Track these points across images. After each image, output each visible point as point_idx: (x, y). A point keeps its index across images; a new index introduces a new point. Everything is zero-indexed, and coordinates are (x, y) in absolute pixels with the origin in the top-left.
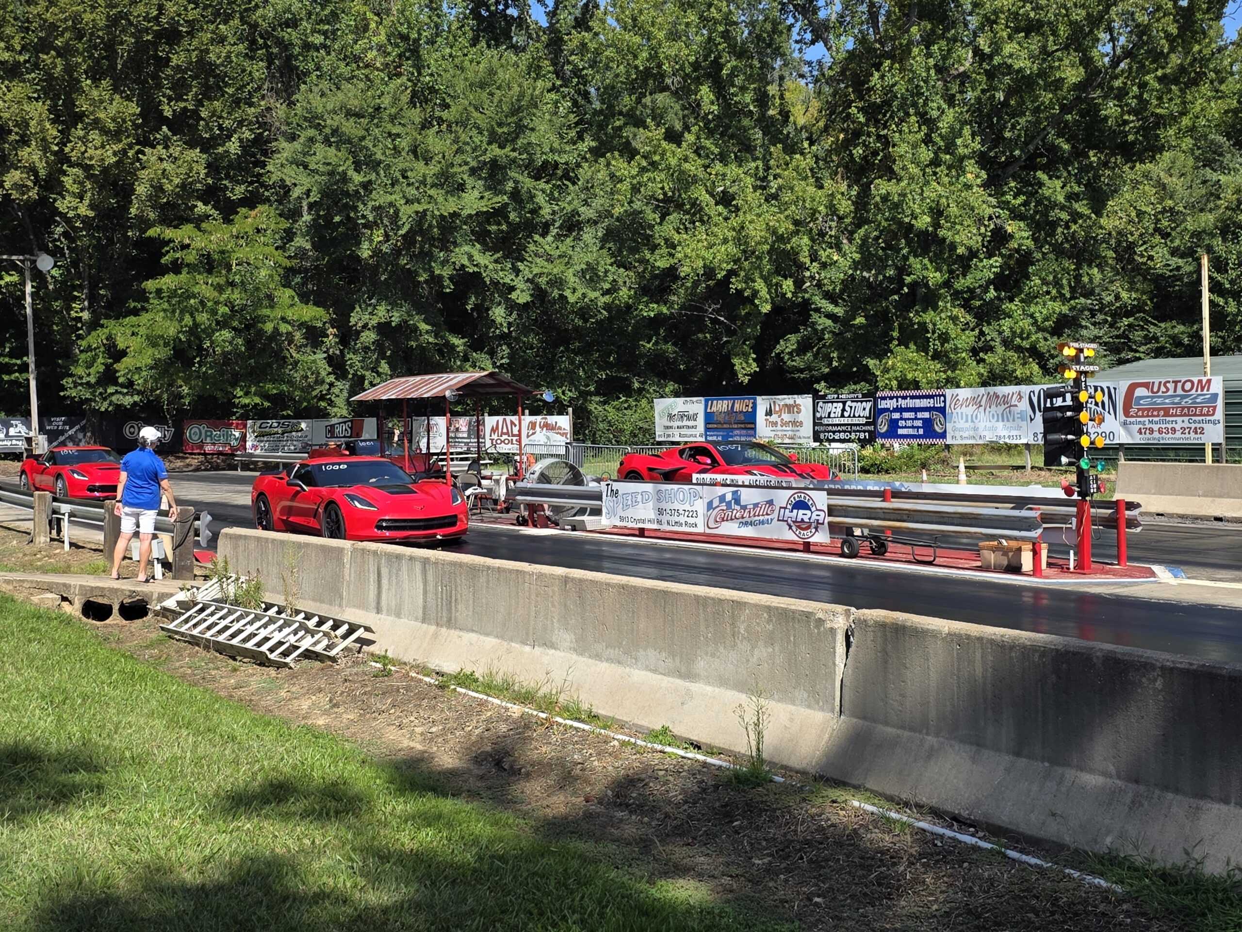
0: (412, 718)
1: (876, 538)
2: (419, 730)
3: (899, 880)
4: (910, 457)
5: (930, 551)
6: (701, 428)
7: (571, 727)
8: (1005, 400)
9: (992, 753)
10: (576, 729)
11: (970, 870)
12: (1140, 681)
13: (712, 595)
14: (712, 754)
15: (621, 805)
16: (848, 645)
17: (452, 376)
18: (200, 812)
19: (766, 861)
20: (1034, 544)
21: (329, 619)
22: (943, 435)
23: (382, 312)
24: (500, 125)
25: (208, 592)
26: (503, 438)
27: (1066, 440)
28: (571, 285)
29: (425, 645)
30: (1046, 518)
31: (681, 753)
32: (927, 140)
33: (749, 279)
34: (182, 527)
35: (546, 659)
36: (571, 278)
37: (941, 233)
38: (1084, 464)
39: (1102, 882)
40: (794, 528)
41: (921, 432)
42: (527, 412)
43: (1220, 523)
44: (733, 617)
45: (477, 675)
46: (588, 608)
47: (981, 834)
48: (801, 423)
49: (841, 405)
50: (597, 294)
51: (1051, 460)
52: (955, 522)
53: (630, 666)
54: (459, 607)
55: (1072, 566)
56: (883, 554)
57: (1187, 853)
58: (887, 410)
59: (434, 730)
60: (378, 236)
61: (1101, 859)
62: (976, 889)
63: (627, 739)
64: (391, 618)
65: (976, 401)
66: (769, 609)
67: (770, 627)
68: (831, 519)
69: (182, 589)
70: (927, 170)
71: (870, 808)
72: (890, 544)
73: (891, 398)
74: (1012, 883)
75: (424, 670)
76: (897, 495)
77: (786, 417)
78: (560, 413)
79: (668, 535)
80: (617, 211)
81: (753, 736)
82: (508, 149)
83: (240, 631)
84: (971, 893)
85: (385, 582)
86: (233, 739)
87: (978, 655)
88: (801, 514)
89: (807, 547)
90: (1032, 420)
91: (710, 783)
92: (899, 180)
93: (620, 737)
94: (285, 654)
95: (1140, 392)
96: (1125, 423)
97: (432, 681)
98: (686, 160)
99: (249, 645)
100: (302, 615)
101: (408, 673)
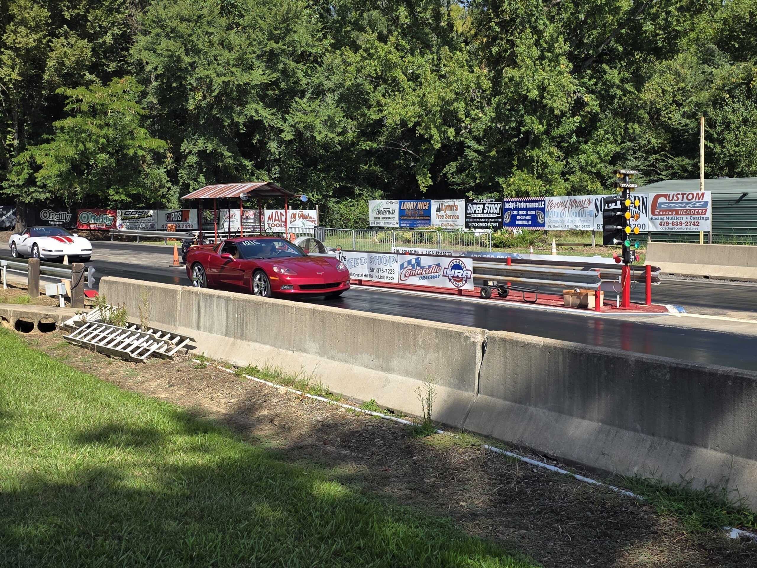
0: (219, 394)
1: (501, 287)
2: (223, 401)
3: (511, 492)
4: (523, 238)
5: (534, 295)
6: (397, 219)
7: (316, 400)
8: (580, 204)
9: (568, 417)
10: (319, 401)
11: (553, 486)
12: (657, 375)
13: (402, 321)
14: (401, 416)
15: (345, 446)
16: (483, 352)
17: (244, 184)
18: (88, 450)
19: (432, 480)
20: (596, 292)
21: (168, 333)
22: (543, 225)
23: (201, 144)
24: (276, 28)
25: (93, 315)
26: (275, 223)
27: (617, 229)
28: (318, 129)
29: (227, 350)
30: (603, 276)
31: (382, 415)
32: (537, 44)
33: (427, 128)
34: (77, 275)
35: (301, 359)
36: (318, 125)
37: (545, 101)
38: (627, 243)
39: (631, 494)
40: (452, 281)
41: (530, 223)
42: (290, 207)
43: (707, 280)
44: (415, 335)
45: (259, 368)
46: (327, 328)
47: (560, 465)
48: (458, 217)
49: (482, 206)
50: (334, 135)
51: (607, 241)
52: (549, 277)
53: (352, 364)
54: (248, 327)
55: (618, 305)
56: (505, 297)
57: (682, 477)
58: (510, 209)
59: (232, 401)
60: (199, 96)
61: (630, 480)
62: (557, 497)
63: (350, 407)
64: (206, 333)
65: (563, 204)
66: (436, 330)
67: (437, 341)
68: (475, 275)
69: (77, 314)
70: (537, 62)
71: (494, 449)
72: (510, 291)
73: (512, 202)
74: (578, 495)
75: (226, 365)
76: (515, 261)
77: (449, 213)
78: (311, 208)
79: (376, 284)
80: (348, 83)
81: (426, 406)
82: (280, 44)
83: (113, 340)
84: (554, 500)
85: (202, 311)
86: (109, 405)
87: (561, 359)
88: (457, 272)
89: (460, 292)
90: (596, 216)
91: (399, 434)
92: (521, 67)
93: (346, 406)
94: (141, 354)
96: (652, 219)
97: (231, 372)
98: (390, 53)
99: (119, 348)
100: (151, 331)
101: (216, 367)
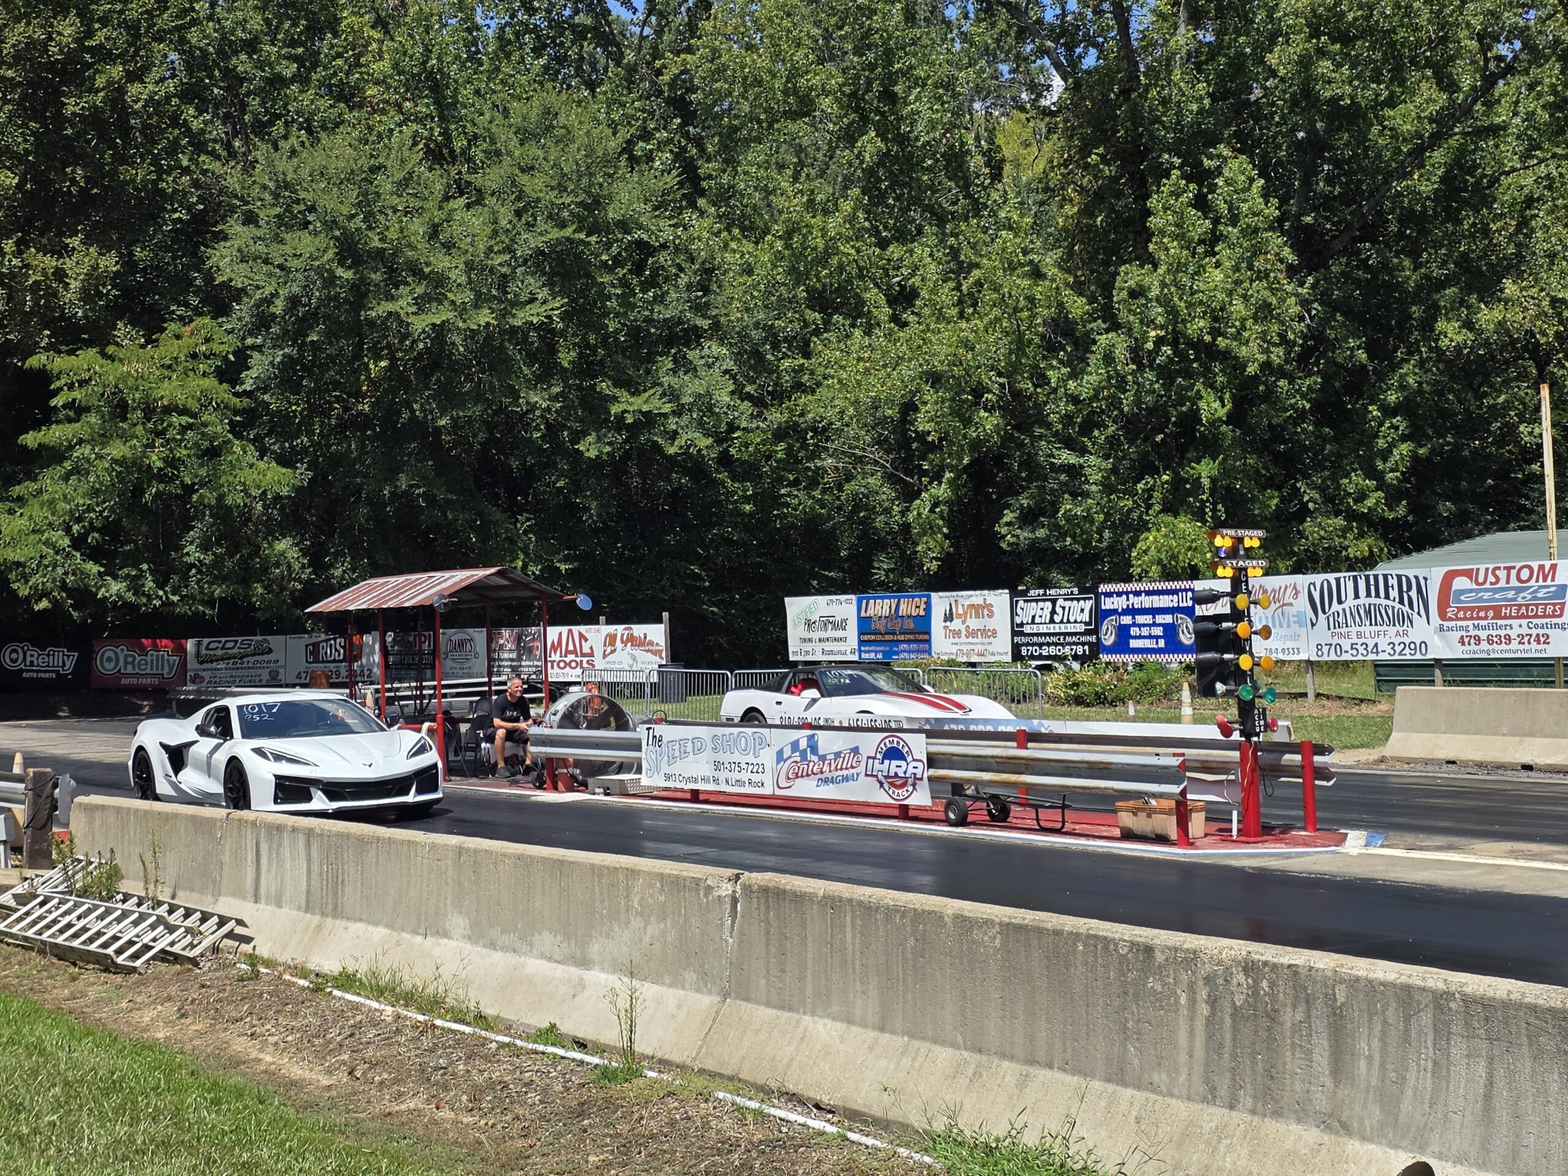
0: (268, 1027)
1: (994, 798)
2: (273, 1039)
5: (1057, 815)
6: (853, 641)
7: (450, 1030)
8: (1274, 598)
9: (860, 1029)
10: (454, 1032)
11: (803, 1154)
15: (471, 1109)
16: (735, 915)
17: (448, 574)
21: (196, 911)
25: (49, 880)
26: (567, 660)
27: (1221, 660)
29: (306, 940)
30: (1193, 766)
31: (561, 1052)
32: (1201, 205)
34: (36, 796)
35: (437, 951)
37: (1221, 342)
38: (1245, 693)
40: (886, 786)
41: (1162, 643)
42: (602, 619)
43: (1525, 773)
44: (627, 888)
45: (360, 974)
46: (483, 885)
47: (835, 1119)
48: (994, 633)
49: (1049, 604)
50: (710, 440)
51: (1205, 688)
53: (525, 954)
54: (346, 890)
55: (1235, 832)
56: (1003, 821)
57: (1011, 1123)
58: (1114, 612)
59: (290, 1038)
63: (507, 1040)
64: (271, 908)
68: (933, 772)
69: (24, 880)
72: (1013, 807)
73: (1119, 594)
75: (304, 973)
77: (974, 623)
78: (651, 620)
79: (732, 799)
81: (625, 1027)
85: (264, 861)
88: (894, 766)
89: (904, 812)
91: (576, 1082)
92: (1156, 265)
93: (501, 1038)
94: (135, 956)
95: (1460, 583)
96: (1441, 629)
97: (307, 984)
99: (93, 947)
100: (166, 907)
101: (280, 977)
